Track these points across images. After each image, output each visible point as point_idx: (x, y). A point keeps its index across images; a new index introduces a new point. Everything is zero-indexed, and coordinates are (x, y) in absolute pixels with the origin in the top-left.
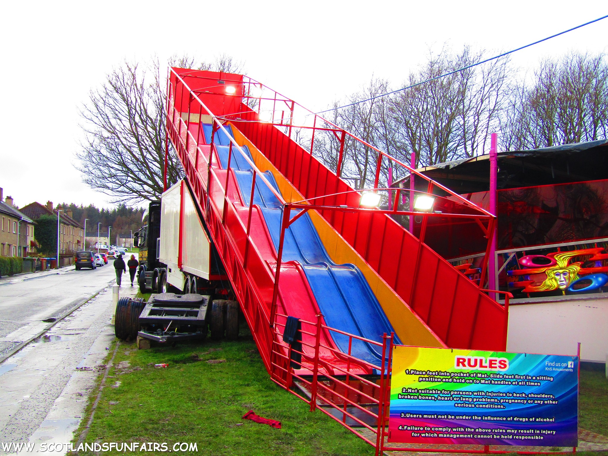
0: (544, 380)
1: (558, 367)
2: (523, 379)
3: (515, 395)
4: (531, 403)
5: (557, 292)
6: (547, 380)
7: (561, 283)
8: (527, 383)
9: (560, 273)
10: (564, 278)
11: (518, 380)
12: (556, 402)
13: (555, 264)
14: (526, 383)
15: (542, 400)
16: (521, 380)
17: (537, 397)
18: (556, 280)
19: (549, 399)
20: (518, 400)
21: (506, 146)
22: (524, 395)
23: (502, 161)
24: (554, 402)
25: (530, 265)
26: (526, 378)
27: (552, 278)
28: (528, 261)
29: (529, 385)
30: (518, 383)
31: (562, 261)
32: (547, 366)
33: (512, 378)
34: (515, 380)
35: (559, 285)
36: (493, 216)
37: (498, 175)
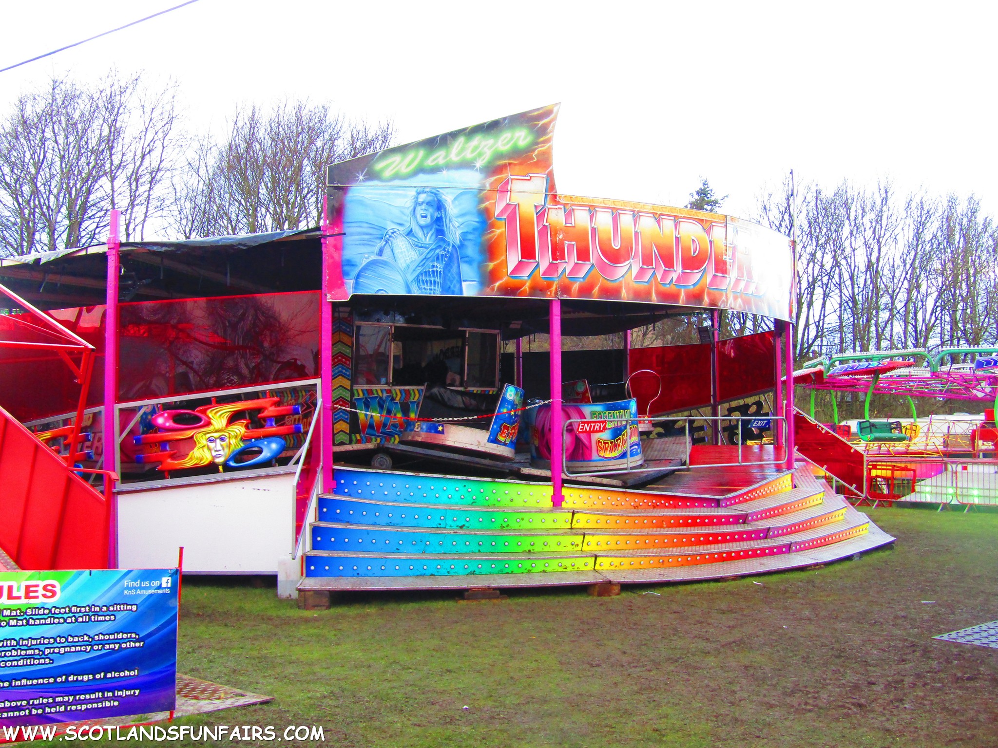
0: (121, 610)
1: (146, 588)
2: (86, 612)
3: (70, 639)
4: (98, 650)
5: (211, 468)
6: (127, 610)
7: (217, 453)
8: (93, 617)
9: (216, 438)
10: (222, 445)
11: (77, 615)
12: (142, 643)
13: (208, 424)
14: (90, 618)
15: (117, 643)
16: (81, 614)
17: (109, 639)
18: (209, 449)
19: (130, 640)
20: (75, 646)
21: (185, 232)
22: (86, 638)
23: (129, 257)
24: (137, 644)
25: (169, 426)
26: (90, 610)
27: (204, 446)
28: (166, 419)
29: (95, 621)
30: (76, 620)
31: (218, 417)
32: (128, 588)
33: (65, 613)
34: (71, 615)
35: (214, 457)
36: (91, 346)
37: (120, 278)
